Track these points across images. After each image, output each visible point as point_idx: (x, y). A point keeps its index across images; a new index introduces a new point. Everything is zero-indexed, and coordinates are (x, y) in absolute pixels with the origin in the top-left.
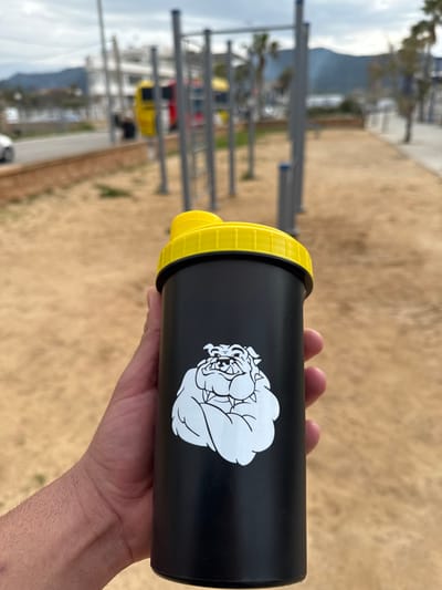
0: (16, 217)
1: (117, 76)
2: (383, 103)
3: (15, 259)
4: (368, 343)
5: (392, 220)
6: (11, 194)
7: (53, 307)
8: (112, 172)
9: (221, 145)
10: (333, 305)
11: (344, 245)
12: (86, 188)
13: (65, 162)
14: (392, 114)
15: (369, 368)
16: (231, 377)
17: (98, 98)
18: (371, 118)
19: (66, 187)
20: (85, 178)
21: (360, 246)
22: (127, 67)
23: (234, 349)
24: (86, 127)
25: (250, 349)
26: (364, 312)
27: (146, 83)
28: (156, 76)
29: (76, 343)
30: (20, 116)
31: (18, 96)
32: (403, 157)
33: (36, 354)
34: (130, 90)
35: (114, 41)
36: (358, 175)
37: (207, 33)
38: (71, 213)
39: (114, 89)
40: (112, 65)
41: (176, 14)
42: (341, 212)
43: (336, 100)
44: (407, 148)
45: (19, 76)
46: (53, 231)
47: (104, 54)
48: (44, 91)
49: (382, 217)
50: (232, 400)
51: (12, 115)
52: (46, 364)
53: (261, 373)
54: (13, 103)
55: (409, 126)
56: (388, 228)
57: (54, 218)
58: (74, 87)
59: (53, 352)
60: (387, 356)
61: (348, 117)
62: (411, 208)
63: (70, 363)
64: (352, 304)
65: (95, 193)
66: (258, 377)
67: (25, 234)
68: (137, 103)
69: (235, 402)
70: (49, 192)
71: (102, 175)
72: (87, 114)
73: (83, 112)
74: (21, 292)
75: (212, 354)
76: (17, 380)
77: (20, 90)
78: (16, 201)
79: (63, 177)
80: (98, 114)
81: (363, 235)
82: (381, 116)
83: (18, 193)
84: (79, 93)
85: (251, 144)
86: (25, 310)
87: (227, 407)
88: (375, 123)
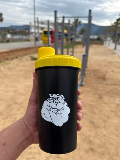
0: (7, 64)
1: (37, 28)
2: (109, 39)
3: (6, 76)
4: (108, 109)
5: (113, 71)
6: (7, 57)
7: (15, 92)
8: (35, 53)
9: (65, 48)
10: (97, 96)
11: (99, 78)
12: (27, 57)
13: (22, 50)
14: (111, 42)
15: (109, 117)
16: (56, 103)
17: (32, 33)
18: (105, 42)
19: (22, 56)
20: (27, 54)
21: (104, 78)
22: (41, 25)
23: (57, 95)
24: (28, 40)
25: (62, 95)
26: (106, 99)
27: (46, 30)
28: (49, 28)
29: (21, 103)
30: (11, 36)
31: (11, 31)
32: (114, 54)
33: (9, 106)
34: (41, 31)
35: (38, 19)
36: (102, 58)
37: (64, 17)
38: (22, 64)
39: (37, 31)
40: (36, 25)
41: (56, 12)
42: (98, 68)
43: (96, 37)
44: (115, 51)
45: (12, 26)
46: (17, 69)
47: (35, 22)
48: (18, 30)
49: (110, 70)
50: (57, 110)
51: (9, 36)
52: (12, 110)
53: (65, 102)
54: (9, 33)
55: (116, 45)
56: (112, 74)
57: (18, 65)
58: (26, 30)
59: (14, 106)
60: (113, 114)
61: (99, 42)
62: (118, 68)
63: (19, 110)
64: (102, 96)
65: (30, 58)
66: (64, 103)
67: (9, 69)
68: (43, 35)
69: (58, 110)
70: (17, 57)
71: (32, 54)
72: (29, 37)
73: (28, 36)
74: (6, 86)
75: (51, 97)
76: (3, 115)
77: (11, 30)
78: (7, 59)
79: (21, 54)
80: (32, 37)
81: (105, 75)
82: (108, 42)
83: (8, 57)
84: (27, 31)
85: (73, 48)
86: (7, 92)
87: (56, 112)
88: (106, 44)
